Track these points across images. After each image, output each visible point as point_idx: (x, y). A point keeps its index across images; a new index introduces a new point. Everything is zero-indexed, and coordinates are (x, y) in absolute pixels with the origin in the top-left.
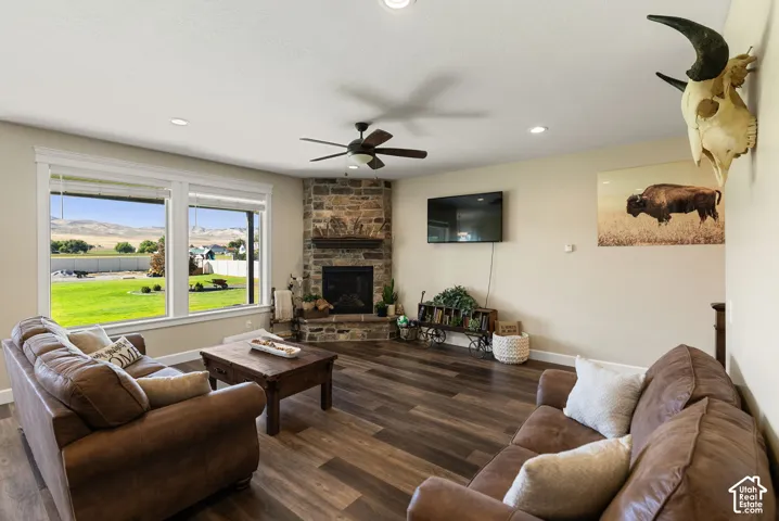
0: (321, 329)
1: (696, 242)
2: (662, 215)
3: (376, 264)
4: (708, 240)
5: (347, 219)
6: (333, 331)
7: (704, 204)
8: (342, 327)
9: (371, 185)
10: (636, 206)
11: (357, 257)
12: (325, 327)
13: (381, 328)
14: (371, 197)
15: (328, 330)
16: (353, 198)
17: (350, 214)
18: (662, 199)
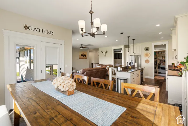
1: (85, 59)
2: (83, 56)
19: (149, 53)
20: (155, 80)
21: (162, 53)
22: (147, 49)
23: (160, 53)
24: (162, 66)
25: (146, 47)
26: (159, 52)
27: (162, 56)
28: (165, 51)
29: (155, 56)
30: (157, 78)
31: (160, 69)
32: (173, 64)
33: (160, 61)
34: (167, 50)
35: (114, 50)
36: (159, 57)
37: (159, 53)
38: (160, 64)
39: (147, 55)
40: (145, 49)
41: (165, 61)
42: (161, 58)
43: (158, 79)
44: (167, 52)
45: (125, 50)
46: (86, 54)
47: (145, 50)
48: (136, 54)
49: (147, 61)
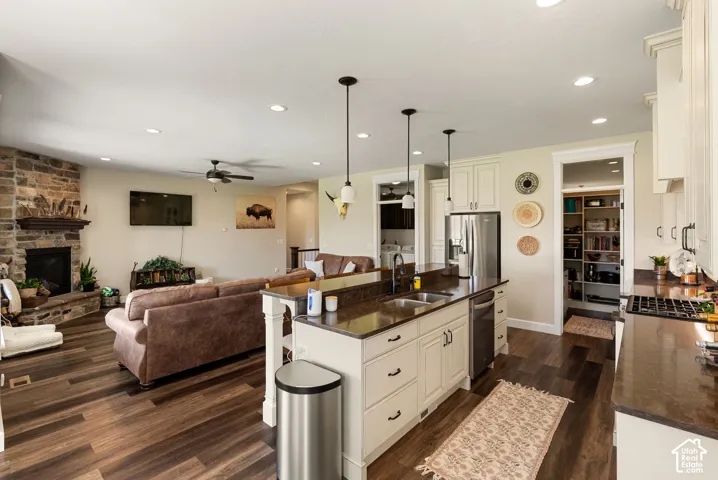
0: (48, 315)
1: (266, 228)
2: (257, 216)
3: (72, 243)
4: (270, 227)
5: (50, 199)
6: (59, 313)
7: (267, 213)
8: (67, 308)
9: (70, 169)
10: (250, 212)
11: (60, 238)
12: (51, 311)
13: (94, 301)
14: (70, 180)
15: (55, 314)
16: (55, 179)
17: (53, 194)
18: (257, 210)
19: (539, 205)
20: (564, 342)
21: (608, 201)
22: (527, 184)
23: (598, 203)
24: (604, 264)
25: (523, 175)
26: (589, 198)
27: (607, 220)
28: (615, 196)
29: (566, 218)
30: (580, 327)
31: (595, 281)
32: (660, 262)
33: (597, 240)
34: (627, 188)
35: (383, 186)
36: (589, 224)
37: (594, 204)
38: (598, 255)
39: (526, 214)
40: (518, 181)
41: (616, 243)
42: (600, 228)
43: (580, 336)
44: (627, 198)
45: (428, 190)
46: (269, 207)
47: (518, 188)
48: (478, 211)
49: (528, 245)
